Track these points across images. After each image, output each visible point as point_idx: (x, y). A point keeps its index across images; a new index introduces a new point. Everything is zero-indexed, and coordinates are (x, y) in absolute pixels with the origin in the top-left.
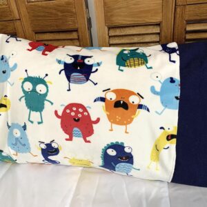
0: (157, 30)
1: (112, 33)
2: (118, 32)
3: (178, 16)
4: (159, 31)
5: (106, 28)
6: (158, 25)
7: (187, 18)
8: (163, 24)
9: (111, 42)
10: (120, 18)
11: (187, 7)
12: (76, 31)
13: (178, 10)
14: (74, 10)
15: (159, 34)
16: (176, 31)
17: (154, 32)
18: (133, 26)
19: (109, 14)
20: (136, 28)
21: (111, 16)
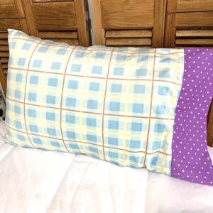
0: (149, 34)
1: (109, 35)
2: (114, 35)
3: (168, 23)
4: (150, 36)
5: (103, 30)
6: (151, 29)
7: (176, 25)
8: (155, 29)
9: (107, 44)
10: (115, 22)
11: (177, 14)
12: (76, 31)
13: (169, 17)
14: (74, 12)
15: (151, 38)
16: (166, 36)
17: (147, 36)
18: (128, 30)
19: (106, 17)
20: (130, 31)
21: (108, 19)
